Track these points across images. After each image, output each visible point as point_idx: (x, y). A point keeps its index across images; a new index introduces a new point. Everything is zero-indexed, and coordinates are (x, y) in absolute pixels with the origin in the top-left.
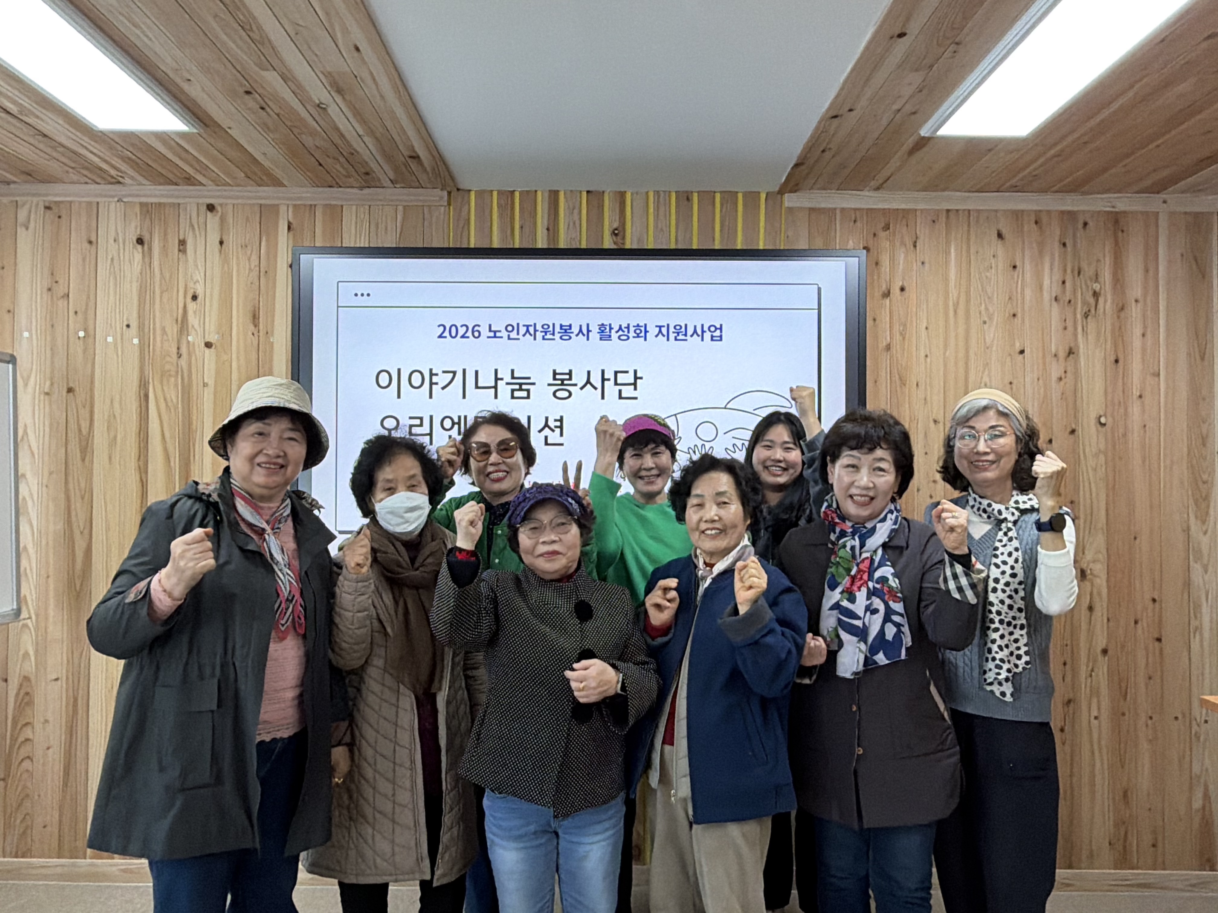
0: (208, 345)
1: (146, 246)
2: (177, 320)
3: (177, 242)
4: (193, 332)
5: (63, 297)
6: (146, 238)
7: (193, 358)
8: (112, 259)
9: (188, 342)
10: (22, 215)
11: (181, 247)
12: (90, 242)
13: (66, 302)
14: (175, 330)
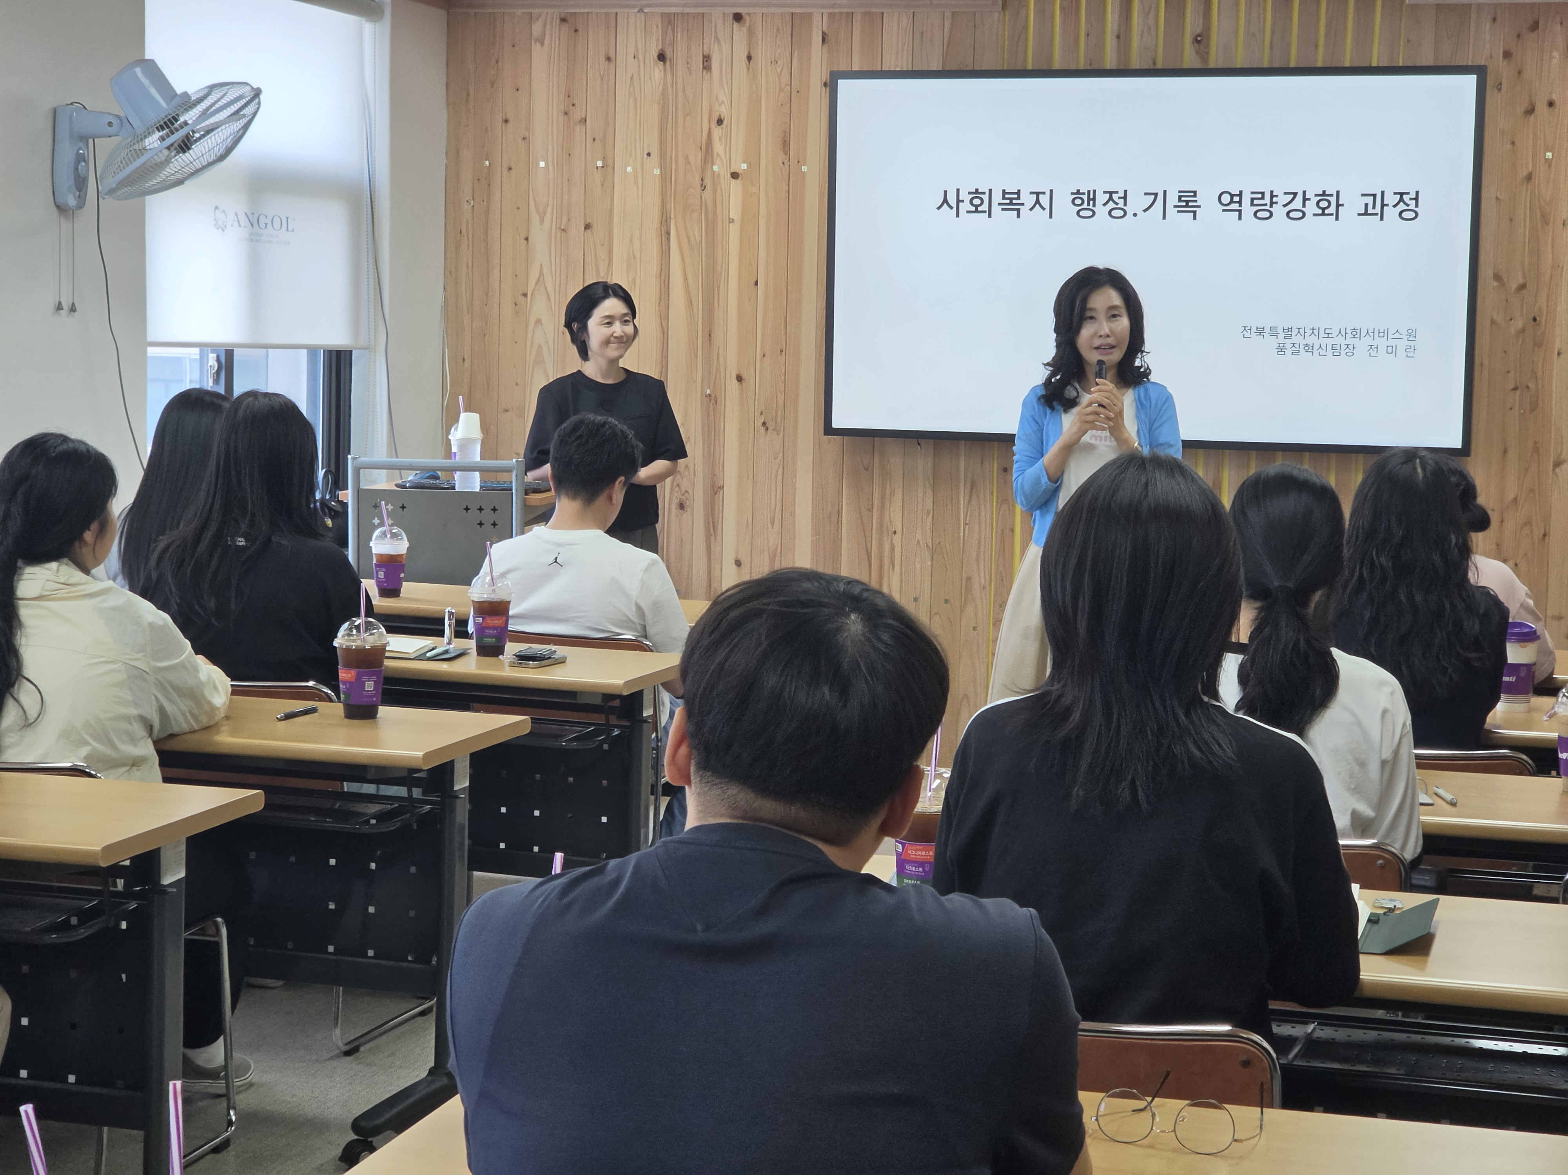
0: (735, 176)
1: (668, 63)
2: (701, 148)
3: (701, 58)
4: (718, 161)
5: (581, 121)
6: (668, 54)
7: (719, 191)
8: (632, 78)
9: (714, 172)
10: (537, 28)
11: (706, 64)
12: (609, 59)
13: (584, 128)
14: (699, 157)
